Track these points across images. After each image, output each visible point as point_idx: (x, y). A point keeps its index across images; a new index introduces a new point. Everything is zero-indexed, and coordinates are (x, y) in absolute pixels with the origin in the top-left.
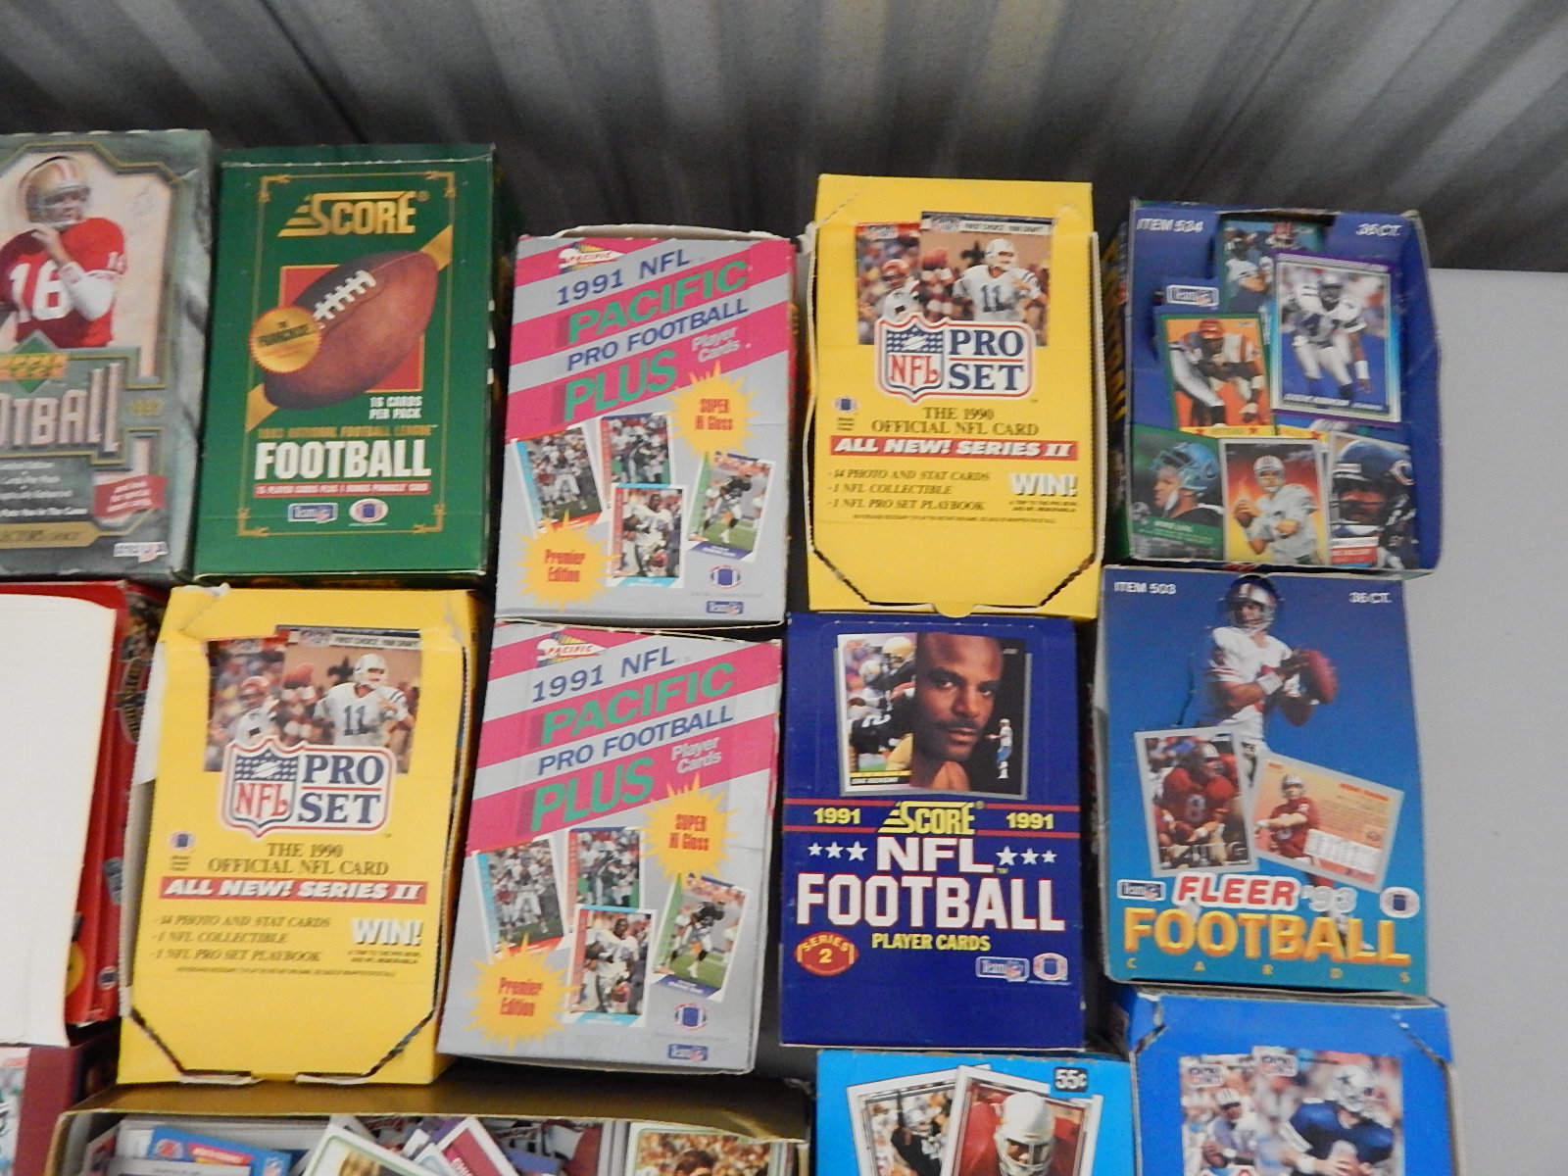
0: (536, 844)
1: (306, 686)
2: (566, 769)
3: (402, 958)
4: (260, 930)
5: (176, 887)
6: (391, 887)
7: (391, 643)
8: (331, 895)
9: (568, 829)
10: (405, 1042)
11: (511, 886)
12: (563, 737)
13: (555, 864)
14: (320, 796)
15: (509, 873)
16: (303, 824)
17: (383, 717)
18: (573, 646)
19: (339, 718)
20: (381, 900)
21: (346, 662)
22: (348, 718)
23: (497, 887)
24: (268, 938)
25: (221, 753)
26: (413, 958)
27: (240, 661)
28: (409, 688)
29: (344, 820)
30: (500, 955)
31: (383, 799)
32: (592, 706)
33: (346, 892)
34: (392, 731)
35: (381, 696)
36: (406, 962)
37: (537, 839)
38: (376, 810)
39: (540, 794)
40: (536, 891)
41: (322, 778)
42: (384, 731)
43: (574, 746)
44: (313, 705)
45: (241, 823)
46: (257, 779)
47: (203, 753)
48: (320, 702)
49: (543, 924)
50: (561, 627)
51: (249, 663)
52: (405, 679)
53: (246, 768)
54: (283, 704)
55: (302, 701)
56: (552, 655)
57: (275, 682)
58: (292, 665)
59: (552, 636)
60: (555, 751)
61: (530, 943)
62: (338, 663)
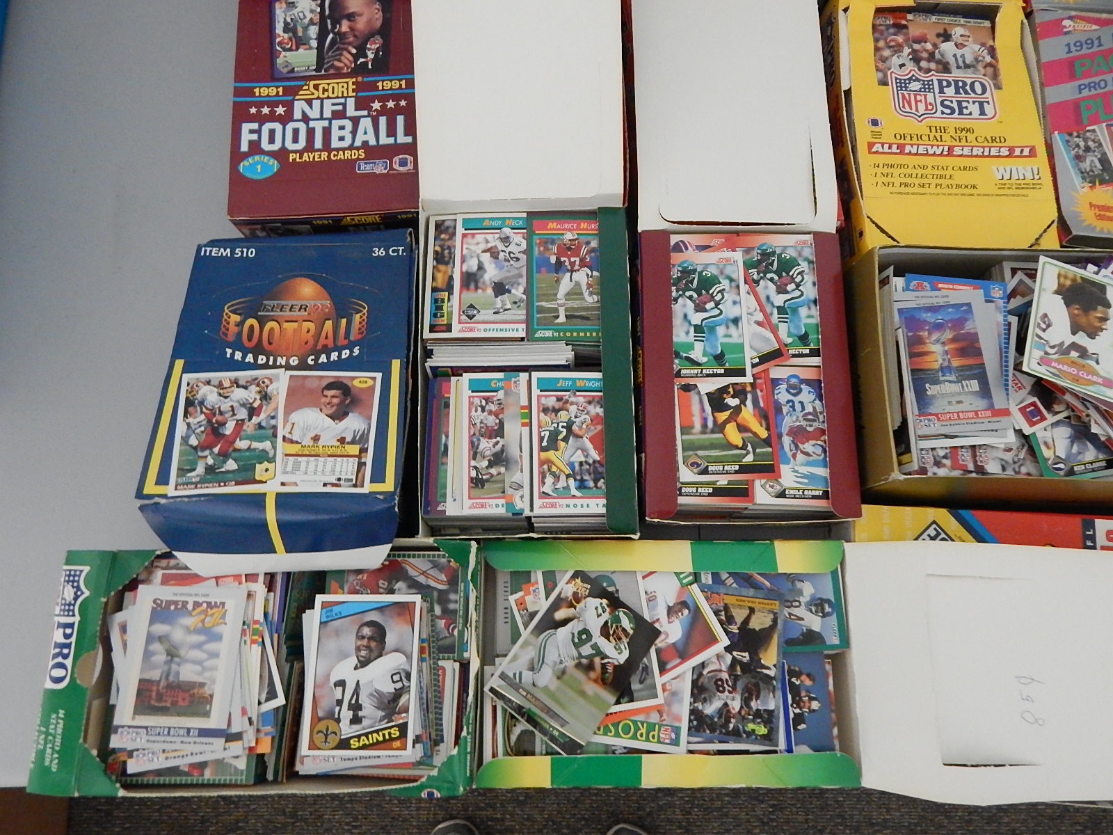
0: (1089, 131)
1: (926, 42)
2: (1093, 92)
3: (1032, 186)
4: (936, 172)
5: (877, 148)
6: (1011, 150)
7: (969, 22)
8: (974, 153)
9: (1104, 124)
10: (1041, 236)
11: (1081, 152)
12: (1086, 75)
13: (1102, 141)
14: (952, 102)
15: (1078, 146)
16: (944, 116)
17: (976, 59)
18: (1081, 26)
19: (952, 61)
20: (1007, 157)
21: (945, 30)
22: (956, 59)
23: (1073, 152)
24: (941, 177)
25: (885, 76)
26: (1037, 187)
27: (882, 28)
28: (988, 45)
29: (970, 114)
30: (1085, 190)
31: (991, 102)
32: (1099, 59)
33: (983, 152)
34: (985, 67)
35: (972, 49)
36: (1033, 188)
37: (1088, 128)
38: (989, 109)
39: (1083, 104)
40: (1096, 156)
41: (950, 91)
42: (980, 67)
43: (1097, 79)
44: (934, 53)
45: (908, 114)
46: (911, 91)
47: (876, 76)
48: (937, 51)
49: (1105, 174)
50: (1073, 13)
51: (887, 29)
52: (983, 41)
53: (902, 85)
54: (914, 52)
55: (927, 51)
56: (1071, 29)
57: (907, 40)
58: (914, 31)
59: (1070, 18)
60: (1086, 81)
61: (1100, 184)
62: (941, 31)
